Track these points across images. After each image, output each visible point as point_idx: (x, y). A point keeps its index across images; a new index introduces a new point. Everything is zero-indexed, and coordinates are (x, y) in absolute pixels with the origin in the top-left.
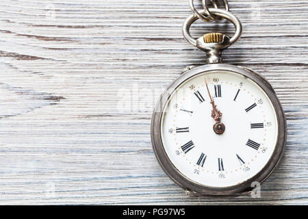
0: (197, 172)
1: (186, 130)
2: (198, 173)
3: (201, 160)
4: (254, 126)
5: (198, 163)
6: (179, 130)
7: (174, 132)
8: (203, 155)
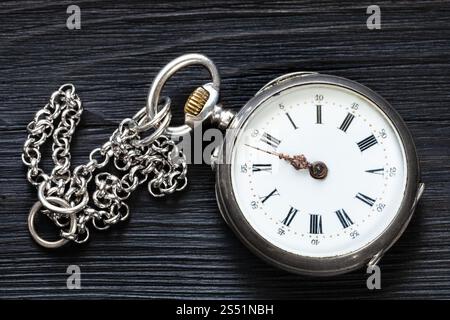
0: (354, 234)
1: (292, 213)
2: (357, 234)
3: (344, 219)
4: (345, 126)
5: (345, 226)
6: (287, 221)
7: (286, 228)
8: (338, 213)
